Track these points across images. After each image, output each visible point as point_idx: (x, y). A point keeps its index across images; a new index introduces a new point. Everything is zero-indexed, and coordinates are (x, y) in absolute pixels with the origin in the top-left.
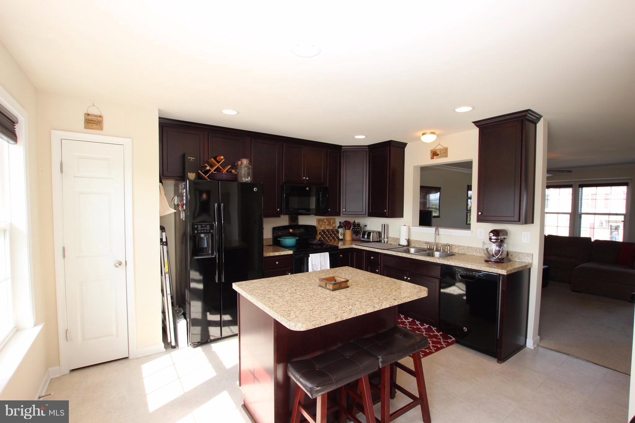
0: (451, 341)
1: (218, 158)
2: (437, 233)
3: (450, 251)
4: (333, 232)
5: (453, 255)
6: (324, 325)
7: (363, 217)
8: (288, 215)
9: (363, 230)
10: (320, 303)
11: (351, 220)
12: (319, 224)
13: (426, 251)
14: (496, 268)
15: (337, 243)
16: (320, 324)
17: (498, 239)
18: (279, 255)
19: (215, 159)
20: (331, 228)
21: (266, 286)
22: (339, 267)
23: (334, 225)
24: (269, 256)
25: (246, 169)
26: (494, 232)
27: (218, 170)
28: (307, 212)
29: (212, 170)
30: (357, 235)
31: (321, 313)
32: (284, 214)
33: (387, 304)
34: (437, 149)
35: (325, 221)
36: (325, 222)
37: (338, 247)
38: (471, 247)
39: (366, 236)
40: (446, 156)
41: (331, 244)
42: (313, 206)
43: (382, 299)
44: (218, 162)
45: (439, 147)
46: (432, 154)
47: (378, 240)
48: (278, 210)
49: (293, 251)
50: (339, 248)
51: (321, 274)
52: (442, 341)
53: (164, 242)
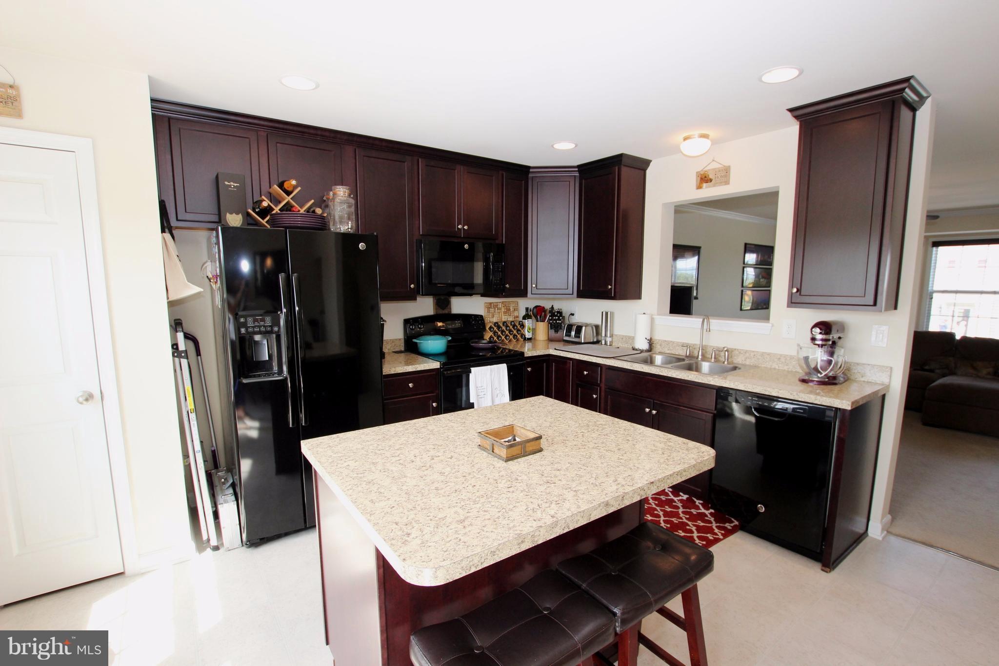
0: (731, 527)
1: (286, 185)
2: (706, 329)
3: (729, 360)
4: (514, 326)
5: (735, 368)
6: (491, 564)
7: (567, 299)
8: (432, 296)
9: (567, 322)
10: (483, 496)
11: (547, 305)
12: (489, 313)
13: (683, 360)
14: (822, 394)
15: (521, 347)
16: (482, 563)
17: (829, 340)
18: (414, 370)
19: (281, 186)
20: (511, 319)
21: (371, 447)
22: (525, 398)
23: (516, 314)
24: (396, 372)
25: (345, 206)
26: (821, 326)
27: (288, 207)
28: (468, 290)
29: (277, 210)
30: (556, 331)
31: (485, 529)
32: (422, 295)
33: (636, 495)
34: (709, 170)
35: (500, 306)
36: (500, 309)
37: (523, 353)
38: (769, 354)
39: (573, 333)
40: (727, 183)
41: (511, 348)
42: (479, 279)
43: (624, 483)
44: (288, 193)
45: (715, 166)
46: (699, 179)
47: (595, 340)
48: (412, 286)
49: (440, 362)
50: (526, 355)
51: (490, 416)
52: (714, 527)
53: (182, 352)
